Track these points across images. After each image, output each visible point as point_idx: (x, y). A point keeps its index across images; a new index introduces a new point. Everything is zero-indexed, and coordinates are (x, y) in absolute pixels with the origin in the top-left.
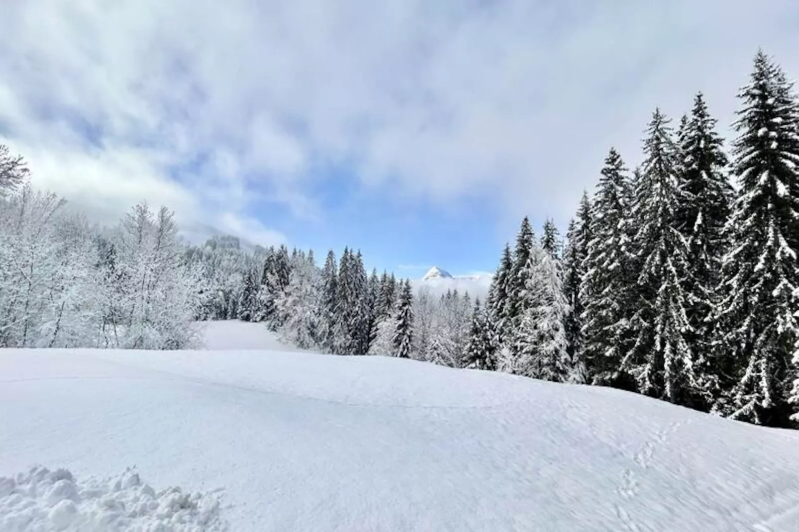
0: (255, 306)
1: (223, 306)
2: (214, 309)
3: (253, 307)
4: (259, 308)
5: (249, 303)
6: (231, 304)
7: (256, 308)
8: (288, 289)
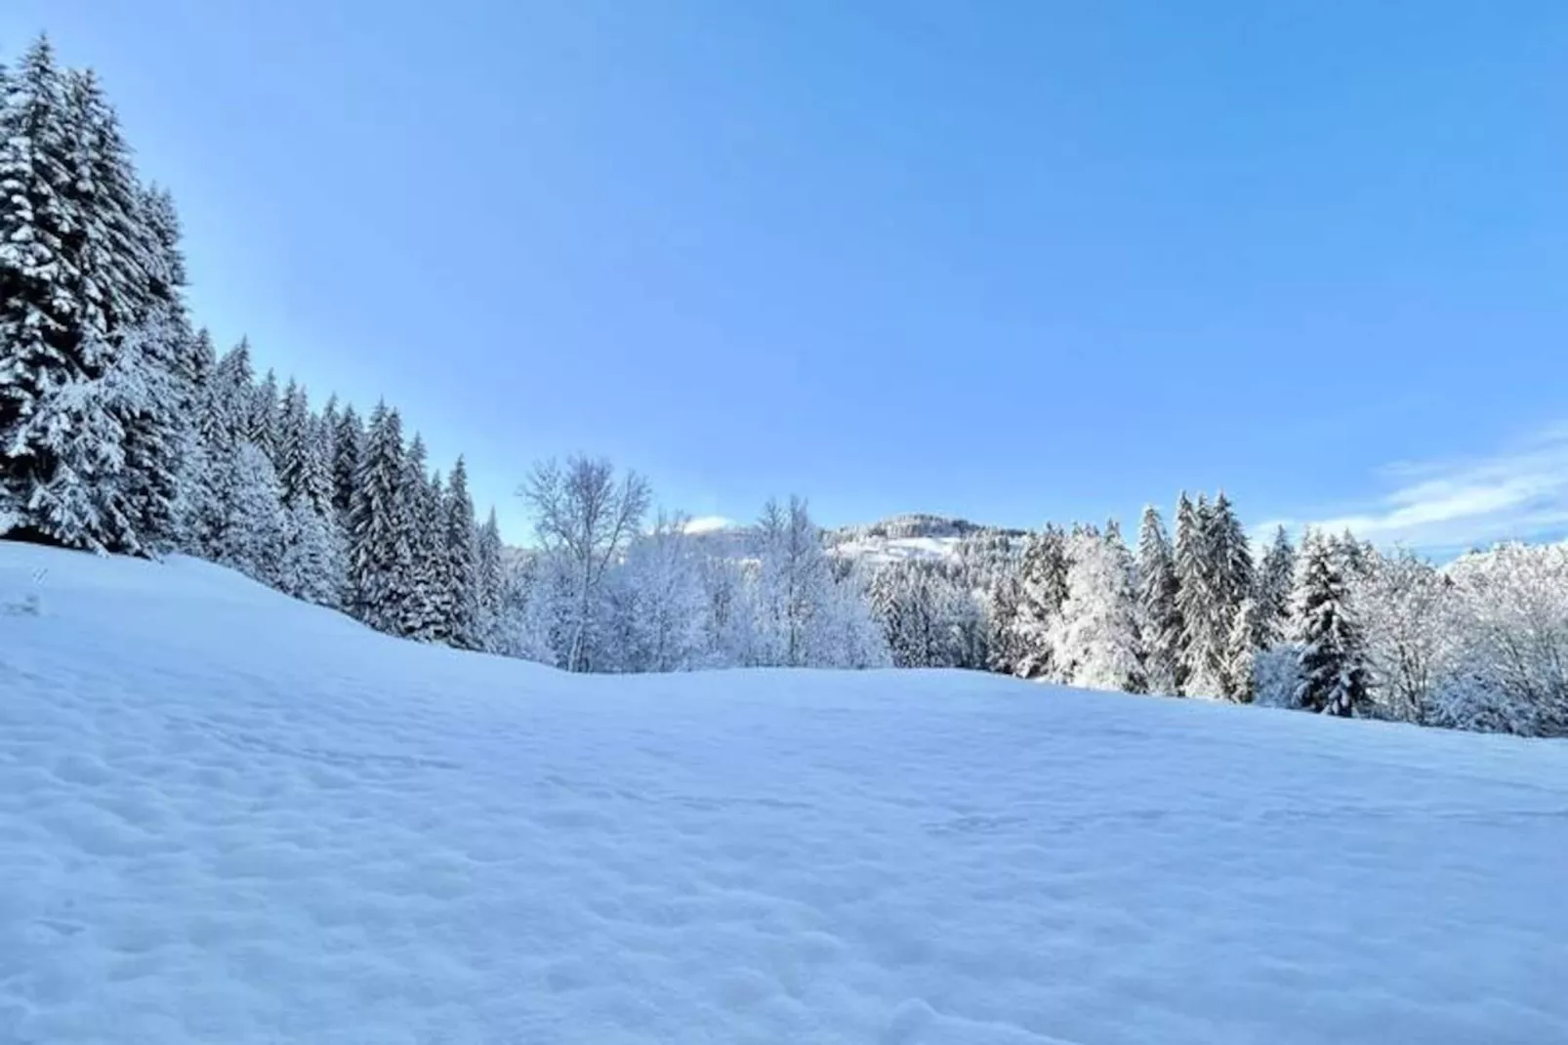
0: (1017, 648)
1: (963, 652)
2: (951, 657)
3: (1014, 651)
4: (1024, 650)
5: (1004, 642)
6: (976, 647)
7: (1020, 651)
8: (1067, 606)
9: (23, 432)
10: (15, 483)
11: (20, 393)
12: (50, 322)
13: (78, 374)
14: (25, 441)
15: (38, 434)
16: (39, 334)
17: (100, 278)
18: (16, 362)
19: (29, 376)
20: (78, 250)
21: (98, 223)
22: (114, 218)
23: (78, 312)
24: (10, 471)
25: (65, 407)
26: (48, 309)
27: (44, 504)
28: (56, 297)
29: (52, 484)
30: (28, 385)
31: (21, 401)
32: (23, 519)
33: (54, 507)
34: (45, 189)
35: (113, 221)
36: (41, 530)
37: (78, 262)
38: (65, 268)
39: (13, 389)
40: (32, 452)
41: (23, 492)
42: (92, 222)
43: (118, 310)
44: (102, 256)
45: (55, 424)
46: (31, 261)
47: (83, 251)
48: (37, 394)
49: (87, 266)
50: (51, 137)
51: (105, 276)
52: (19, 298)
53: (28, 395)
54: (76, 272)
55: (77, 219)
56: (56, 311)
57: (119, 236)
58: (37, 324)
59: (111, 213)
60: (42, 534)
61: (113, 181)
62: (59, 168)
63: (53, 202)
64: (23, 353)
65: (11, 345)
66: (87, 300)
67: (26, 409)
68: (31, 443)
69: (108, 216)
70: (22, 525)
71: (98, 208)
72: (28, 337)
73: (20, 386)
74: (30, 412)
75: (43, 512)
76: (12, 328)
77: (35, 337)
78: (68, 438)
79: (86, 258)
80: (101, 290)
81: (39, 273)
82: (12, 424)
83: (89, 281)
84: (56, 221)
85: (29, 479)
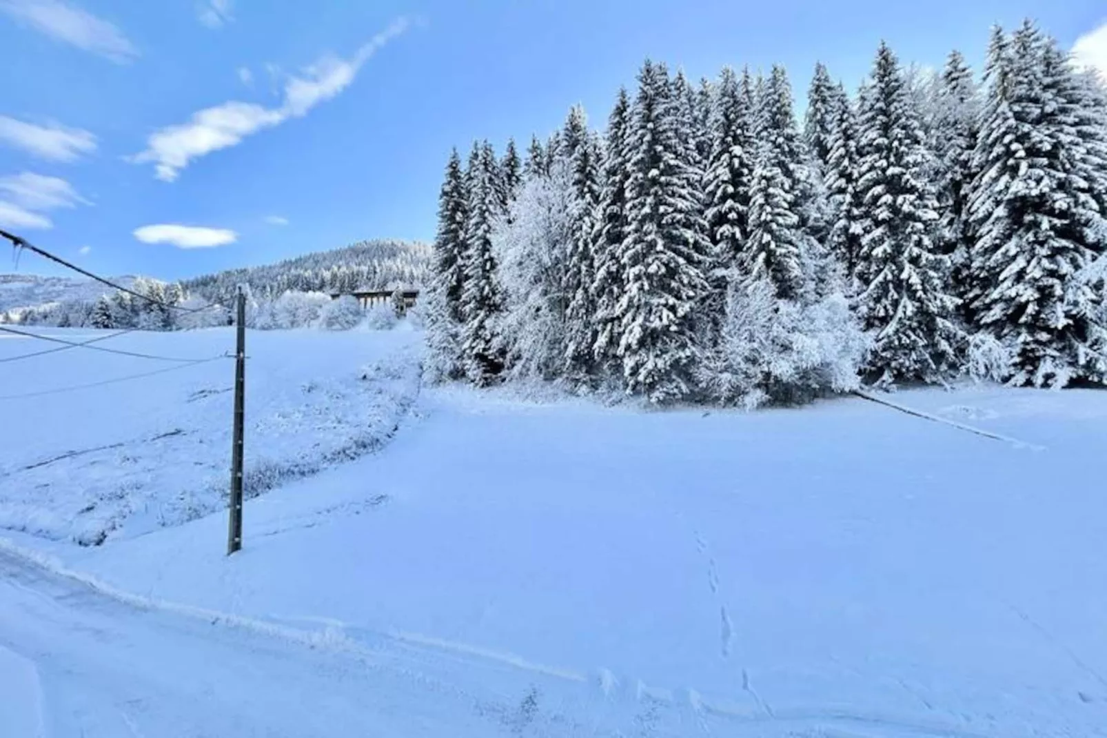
9: (1060, 308)
10: (1060, 346)
11: (1051, 281)
12: (1057, 222)
13: (1084, 252)
14: (1063, 315)
15: (1071, 307)
16: (1052, 233)
17: (1080, 169)
18: (1040, 259)
19: (1053, 267)
20: (1058, 158)
21: (1067, 128)
22: (1075, 117)
23: (1072, 205)
24: (1055, 338)
25: (1084, 281)
26: (1051, 213)
27: (1088, 358)
28: (1054, 202)
29: (1088, 343)
30: (1052, 274)
31: (1052, 286)
32: (1073, 372)
33: (1097, 360)
34: (1026, 128)
35: (1077, 120)
36: (1090, 379)
37: (1060, 167)
38: (1054, 177)
39: (1044, 279)
40: (1071, 322)
41: (1067, 351)
42: (1061, 131)
43: (1101, 188)
44: (1078, 152)
45: (1082, 296)
46: (1033, 184)
47: (1061, 157)
48: (1062, 278)
49: (1068, 166)
50: (1021, 89)
51: (1085, 166)
52: (1029, 214)
53: (1056, 281)
54: (1062, 175)
55: (1050, 136)
56: (1057, 212)
57: (1085, 128)
58: (1048, 228)
59: (1073, 114)
60: (1091, 381)
61: (1065, 89)
62: (1030, 107)
63: (1034, 133)
64: (1044, 251)
65: (1033, 249)
66: (1074, 192)
67: (1058, 291)
68: (1068, 315)
69: (1071, 119)
70: (1074, 376)
71: (1061, 118)
72: (1044, 239)
73: (1048, 275)
74: (1062, 293)
75: (1090, 366)
76: (1030, 236)
77: (1049, 237)
78: (1095, 305)
79: (1065, 161)
80: (1085, 179)
81: (1041, 190)
82: (1048, 304)
83: (1074, 177)
84: (1039, 146)
85: (1070, 341)
